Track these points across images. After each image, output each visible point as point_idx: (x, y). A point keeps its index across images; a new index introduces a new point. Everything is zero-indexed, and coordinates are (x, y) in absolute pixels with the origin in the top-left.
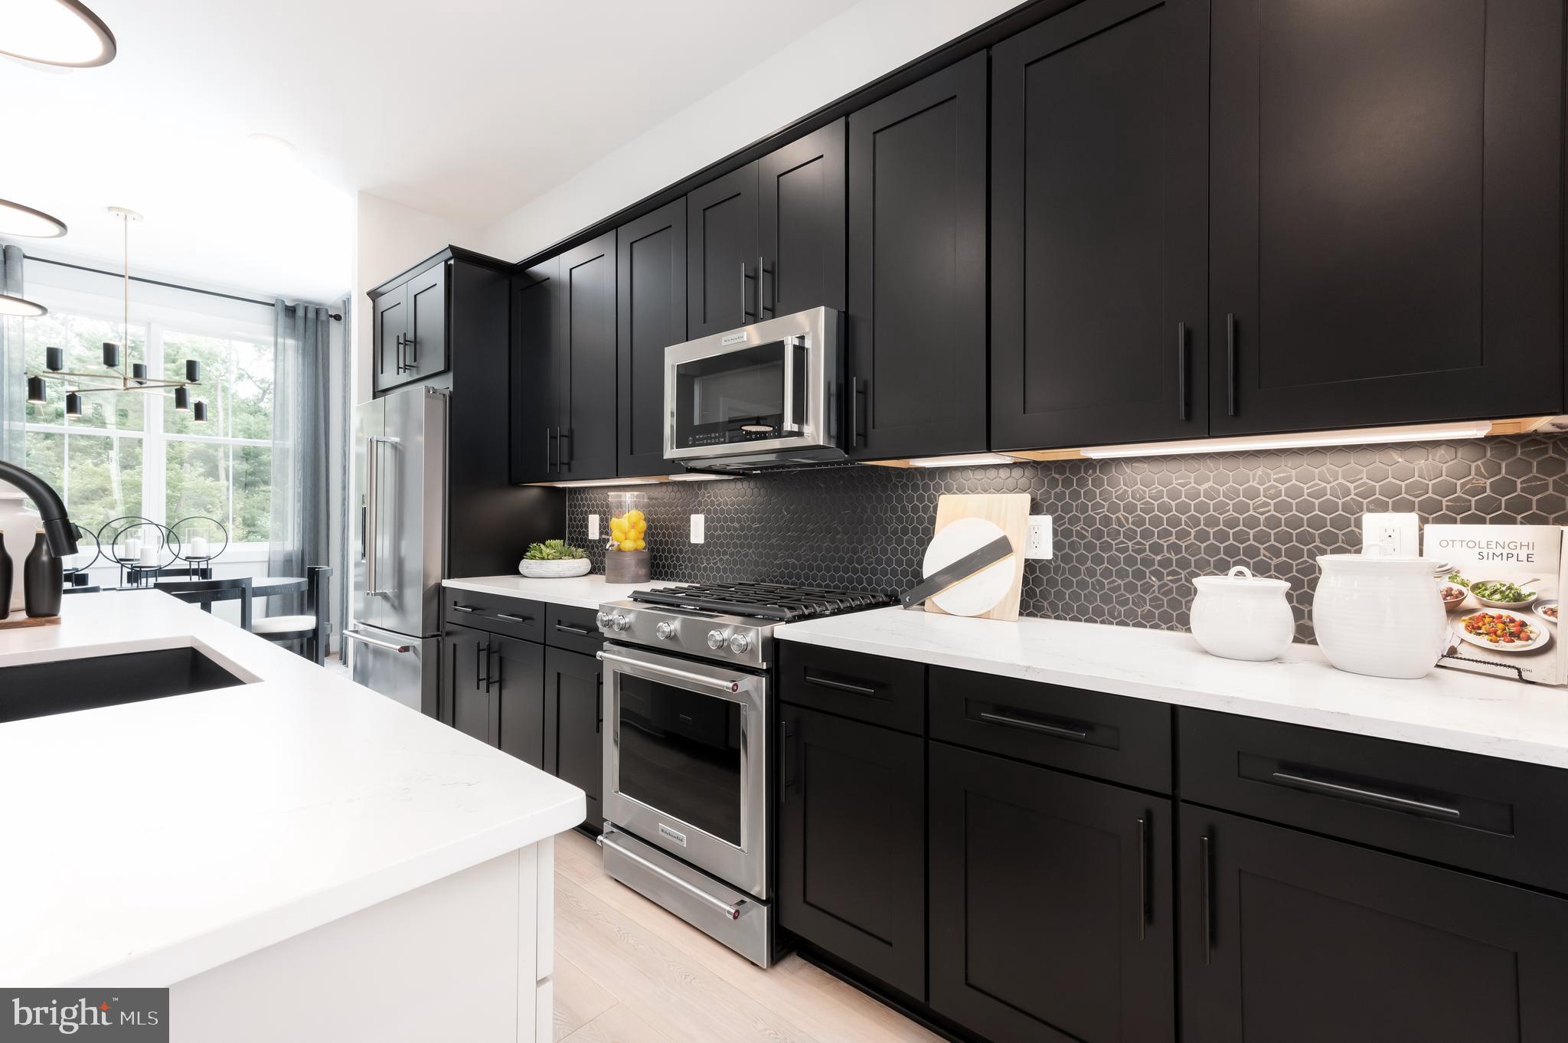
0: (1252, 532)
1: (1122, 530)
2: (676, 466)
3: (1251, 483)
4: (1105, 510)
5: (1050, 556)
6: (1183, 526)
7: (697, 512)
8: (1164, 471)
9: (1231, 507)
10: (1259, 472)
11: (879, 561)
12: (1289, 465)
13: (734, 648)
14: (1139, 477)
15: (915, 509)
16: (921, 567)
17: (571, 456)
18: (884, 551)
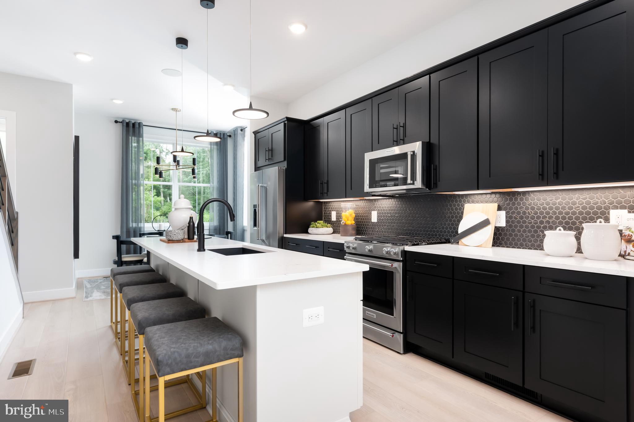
0: (574, 216)
1: (530, 216)
2: (368, 194)
3: (574, 200)
4: (524, 209)
5: (504, 225)
6: (551, 215)
7: (374, 210)
8: (545, 195)
9: (567, 208)
10: (577, 196)
11: (443, 228)
12: (586, 193)
13: (392, 253)
14: (536, 198)
15: (456, 209)
16: (458, 230)
17: (328, 191)
18: (445, 224)
